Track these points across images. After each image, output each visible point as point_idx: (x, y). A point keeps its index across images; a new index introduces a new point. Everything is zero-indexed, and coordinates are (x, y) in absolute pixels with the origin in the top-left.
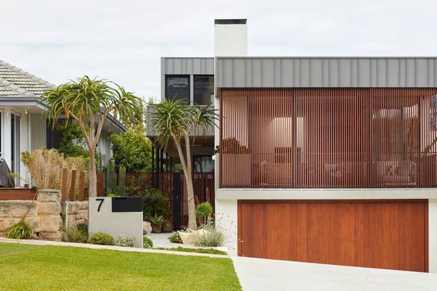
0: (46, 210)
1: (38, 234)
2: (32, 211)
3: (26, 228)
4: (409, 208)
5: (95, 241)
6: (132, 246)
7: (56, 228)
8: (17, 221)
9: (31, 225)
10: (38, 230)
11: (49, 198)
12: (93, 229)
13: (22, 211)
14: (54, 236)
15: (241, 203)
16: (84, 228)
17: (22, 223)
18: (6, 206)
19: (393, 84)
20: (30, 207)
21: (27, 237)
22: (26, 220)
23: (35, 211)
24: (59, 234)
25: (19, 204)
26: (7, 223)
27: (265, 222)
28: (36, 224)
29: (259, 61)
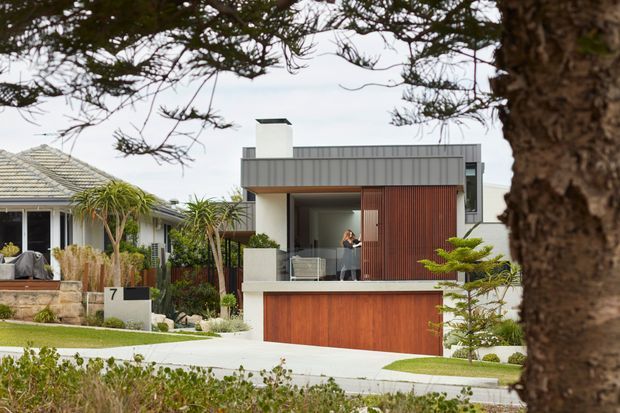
0: (67, 299)
1: (61, 319)
2: (55, 299)
3: (50, 313)
4: (424, 299)
5: (108, 325)
6: (139, 329)
7: (76, 314)
8: (43, 307)
9: (55, 311)
10: (60, 316)
11: (69, 288)
12: (108, 316)
13: (47, 299)
14: (74, 321)
15: (267, 295)
16: (101, 314)
17: (47, 310)
18: (34, 295)
19: (407, 182)
20: (54, 296)
21: (51, 321)
22: (51, 307)
23: (59, 299)
24: (79, 320)
25: (44, 293)
26: (35, 310)
27: (289, 313)
28: (59, 311)
29: (281, 162)
